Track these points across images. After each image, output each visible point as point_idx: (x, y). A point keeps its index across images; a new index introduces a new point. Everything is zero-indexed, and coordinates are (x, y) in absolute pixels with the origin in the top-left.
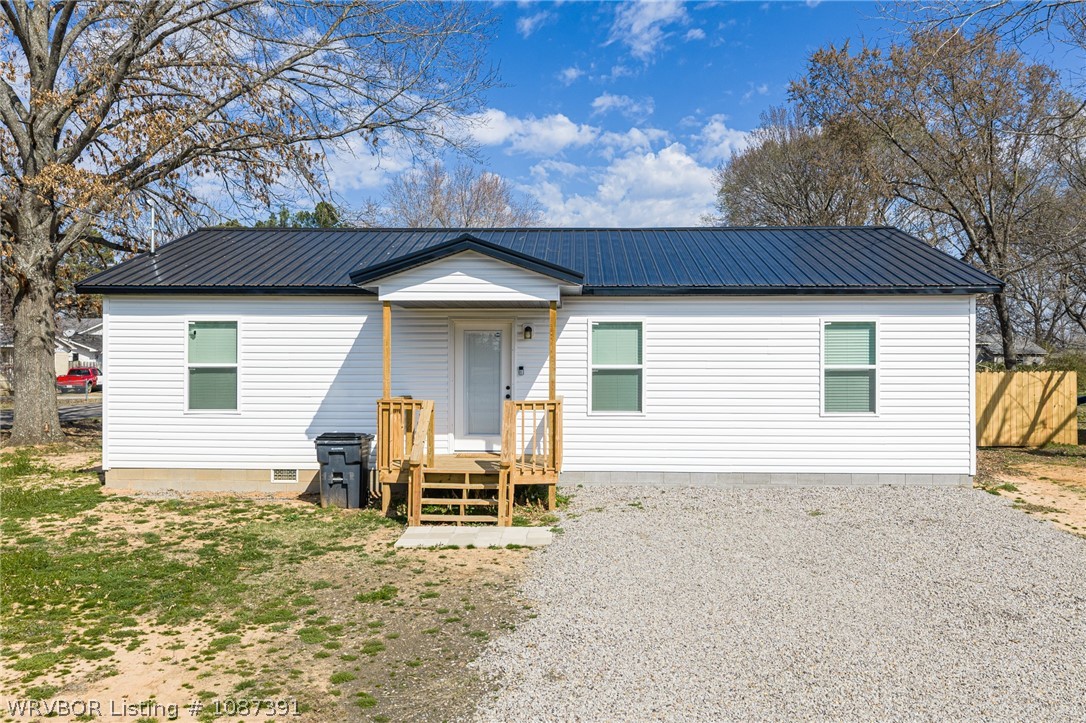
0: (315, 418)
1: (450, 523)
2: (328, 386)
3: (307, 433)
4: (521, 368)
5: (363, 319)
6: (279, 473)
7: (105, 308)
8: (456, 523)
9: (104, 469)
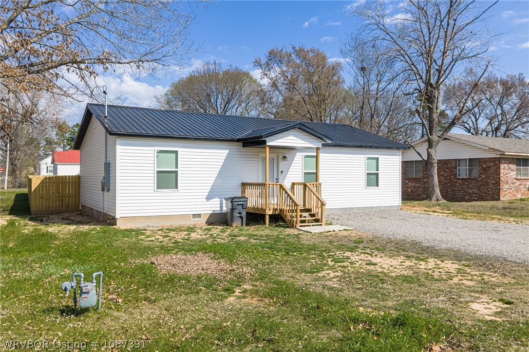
0: (209, 192)
1: (307, 226)
2: (214, 179)
3: (206, 198)
4: (282, 172)
5: (227, 151)
6: (194, 216)
7: (117, 143)
8: (310, 226)
9: (117, 218)
